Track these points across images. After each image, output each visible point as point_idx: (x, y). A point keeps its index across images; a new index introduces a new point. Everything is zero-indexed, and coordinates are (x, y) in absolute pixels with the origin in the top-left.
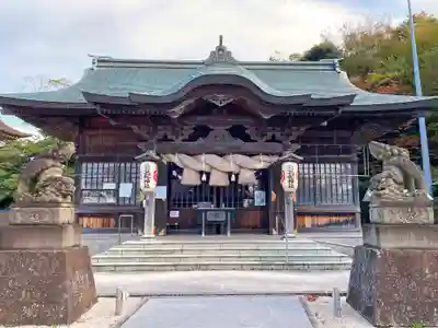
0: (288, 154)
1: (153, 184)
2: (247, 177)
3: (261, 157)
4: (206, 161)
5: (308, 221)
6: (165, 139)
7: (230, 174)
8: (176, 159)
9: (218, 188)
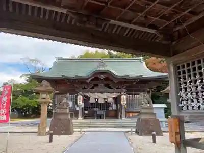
0: (123, 93)
1: (81, 102)
2: (110, 100)
3: (115, 94)
4: (97, 95)
5: (131, 115)
6: (84, 88)
7: (105, 99)
8: (88, 94)
9: (100, 104)
